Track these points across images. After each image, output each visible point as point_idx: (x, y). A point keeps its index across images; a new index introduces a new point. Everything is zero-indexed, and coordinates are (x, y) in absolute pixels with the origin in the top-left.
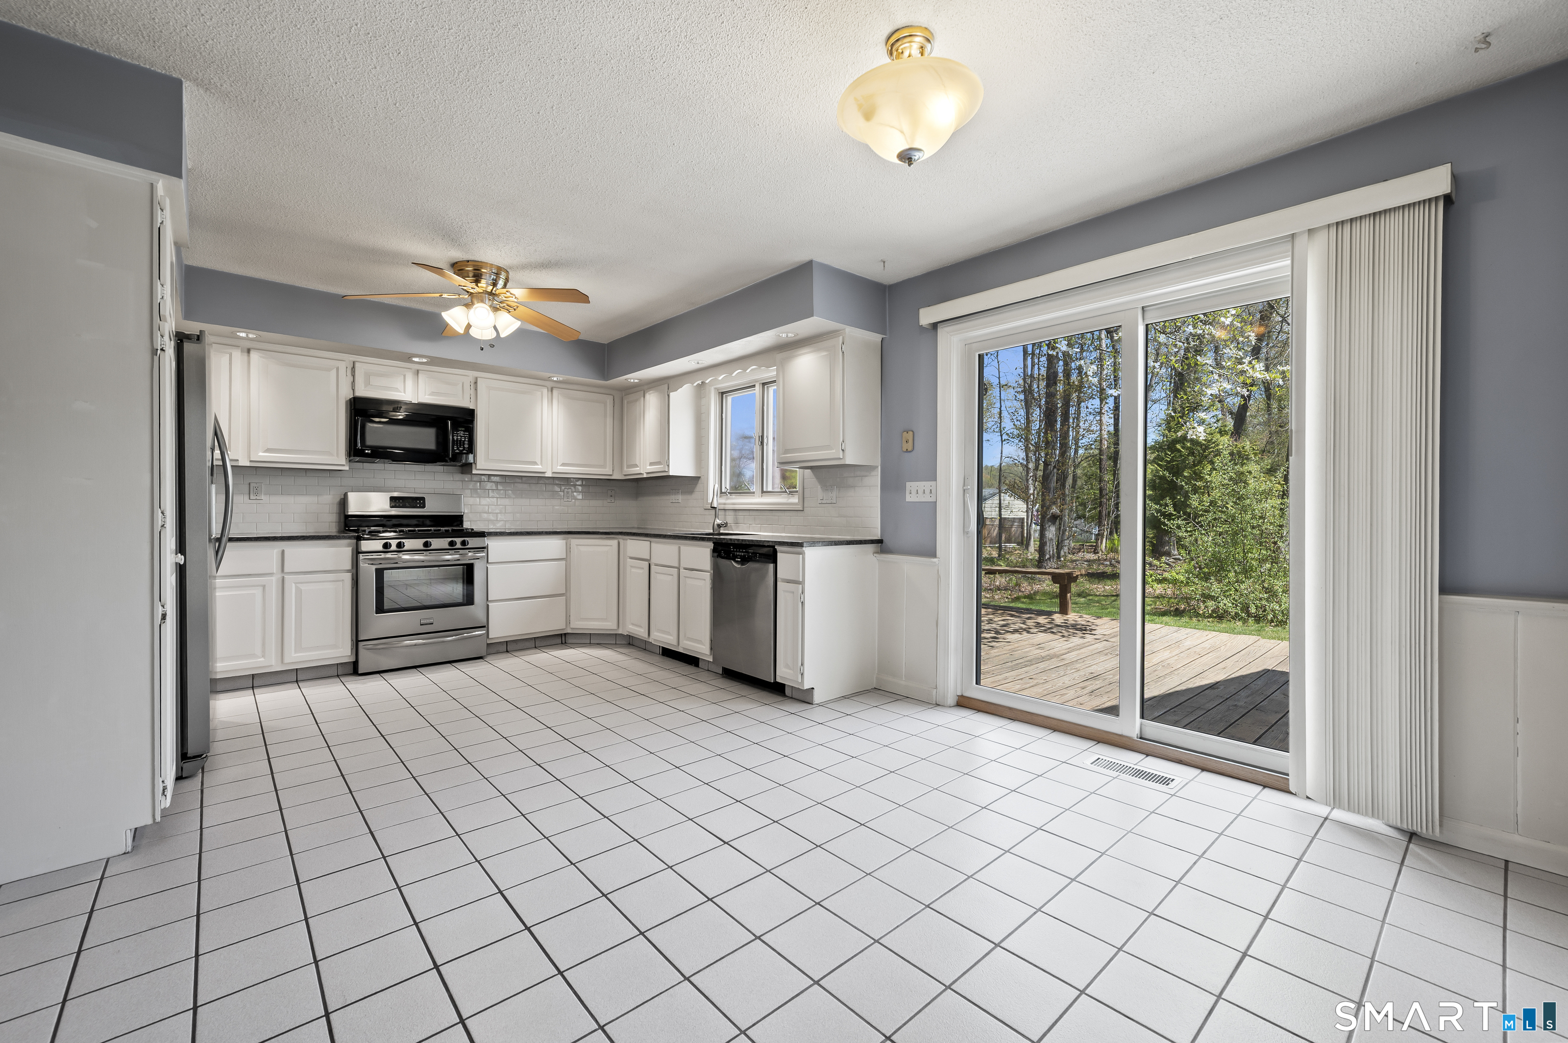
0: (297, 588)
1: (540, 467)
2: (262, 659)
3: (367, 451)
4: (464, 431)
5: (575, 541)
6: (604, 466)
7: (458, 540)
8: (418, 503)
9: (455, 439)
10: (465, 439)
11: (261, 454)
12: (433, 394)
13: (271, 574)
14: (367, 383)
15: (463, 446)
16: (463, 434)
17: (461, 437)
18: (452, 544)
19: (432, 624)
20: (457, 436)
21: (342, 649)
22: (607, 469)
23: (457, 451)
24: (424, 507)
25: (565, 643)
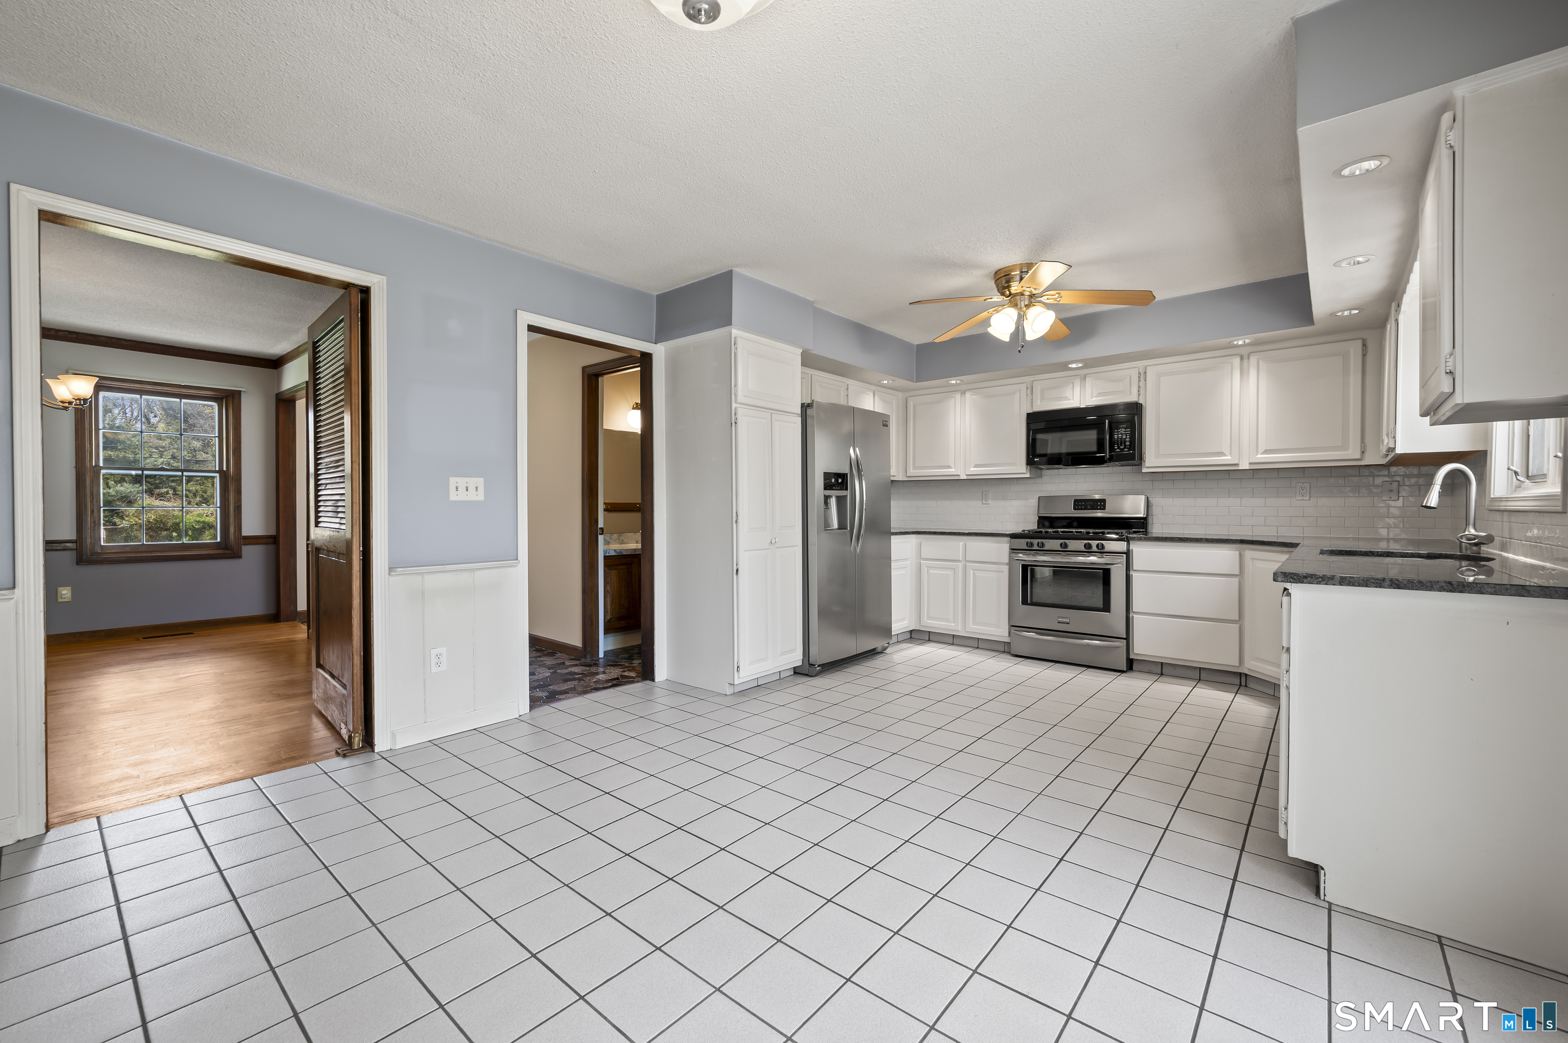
0: (974, 573)
1: (1229, 457)
3: (1036, 460)
4: (1125, 428)
5: (1251, 553)
6: (1344, 447)
7: (1094, 543)
8: (1099, 505)
9: (1116, 438)
10: (1126, 436)
12: (1099, 395)
13: (959, 561)
14: (1042, 398)
15: (1125, 444)
16: (1124, 431)
17: (1122, 434)
18: (1088, 546)
19: (1069, 623)
20: (1118, 435)
21: (1002, 630)
23: (1118, 450)
24: (1104, 509)
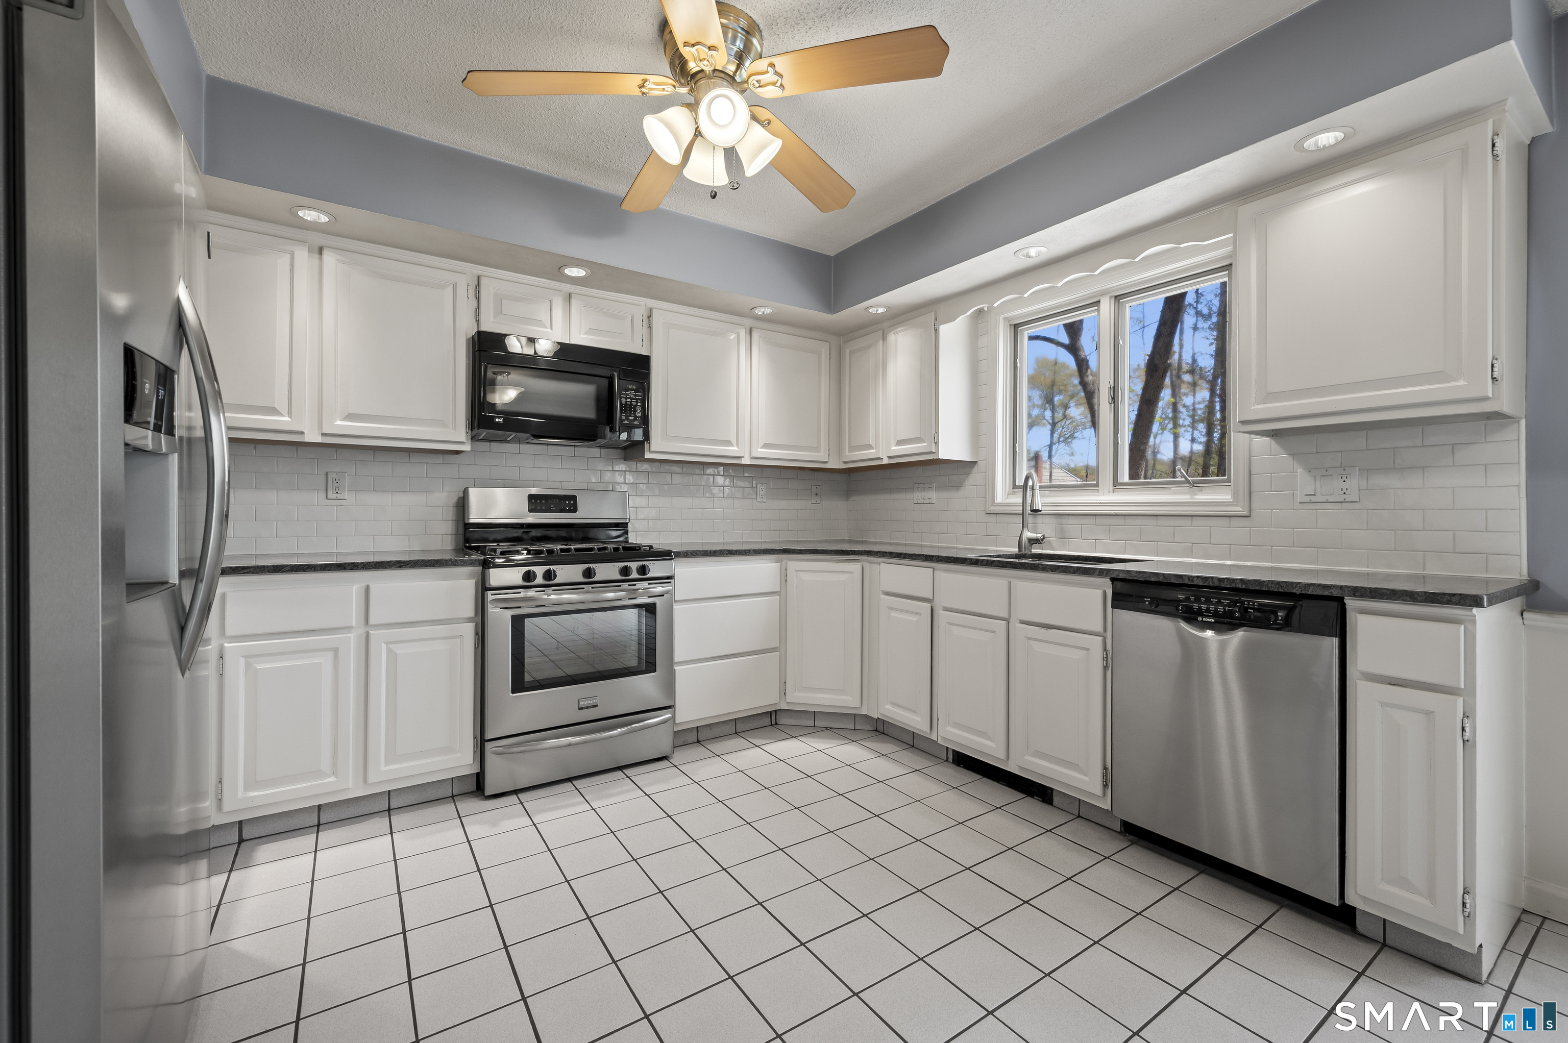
0: (389, 651)
1: (735, 448)
2: (332, 779)
3: (497, 420)
4: (636, 391)
5: (795, 564)
7: (634, 565)
8: (567, 505)
9: (624, 403)
10: (637, 402)
11: (339, 423)
12: (591, 331)
13: (347, 629)
14: (499, 312)
15: (635, 414)
16: (635, 395)
17: (632, 399)
18: (625, 571)
19: (596, 706)
20: (626, 398)
21: (459, 755)
22: (821, 454)
23: (626, 422)
24: (575, 511)
25: (776, 724)
